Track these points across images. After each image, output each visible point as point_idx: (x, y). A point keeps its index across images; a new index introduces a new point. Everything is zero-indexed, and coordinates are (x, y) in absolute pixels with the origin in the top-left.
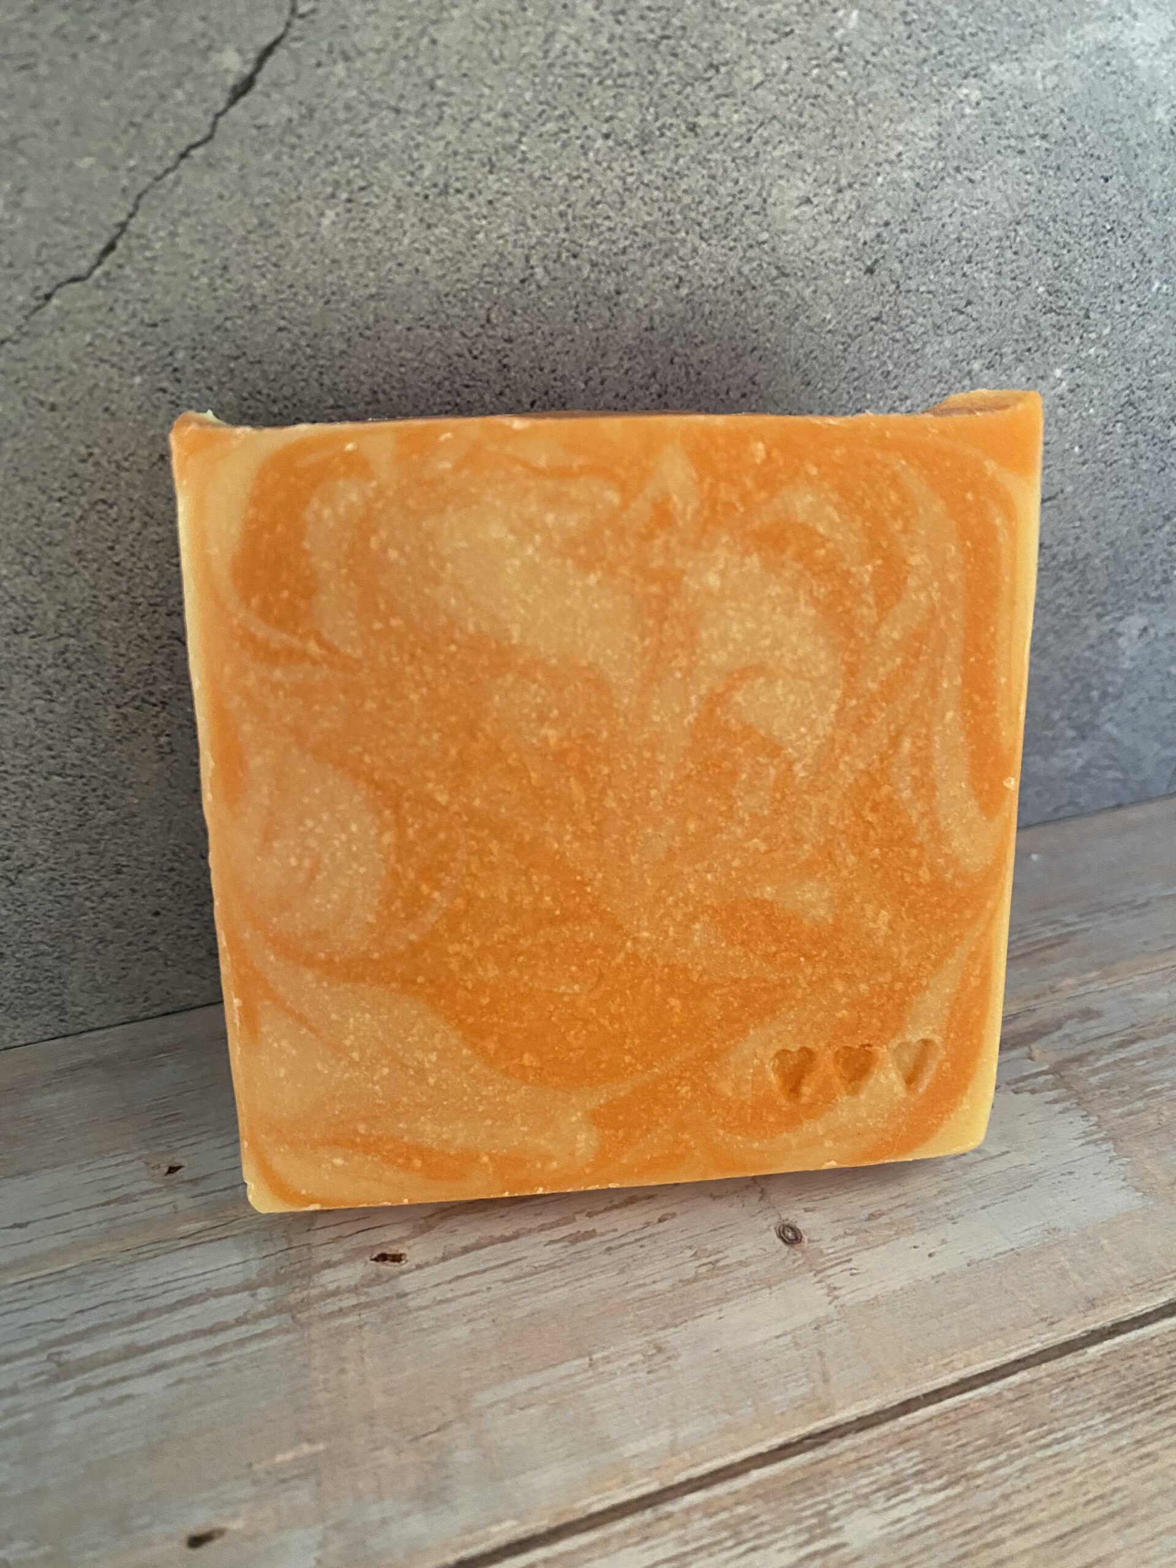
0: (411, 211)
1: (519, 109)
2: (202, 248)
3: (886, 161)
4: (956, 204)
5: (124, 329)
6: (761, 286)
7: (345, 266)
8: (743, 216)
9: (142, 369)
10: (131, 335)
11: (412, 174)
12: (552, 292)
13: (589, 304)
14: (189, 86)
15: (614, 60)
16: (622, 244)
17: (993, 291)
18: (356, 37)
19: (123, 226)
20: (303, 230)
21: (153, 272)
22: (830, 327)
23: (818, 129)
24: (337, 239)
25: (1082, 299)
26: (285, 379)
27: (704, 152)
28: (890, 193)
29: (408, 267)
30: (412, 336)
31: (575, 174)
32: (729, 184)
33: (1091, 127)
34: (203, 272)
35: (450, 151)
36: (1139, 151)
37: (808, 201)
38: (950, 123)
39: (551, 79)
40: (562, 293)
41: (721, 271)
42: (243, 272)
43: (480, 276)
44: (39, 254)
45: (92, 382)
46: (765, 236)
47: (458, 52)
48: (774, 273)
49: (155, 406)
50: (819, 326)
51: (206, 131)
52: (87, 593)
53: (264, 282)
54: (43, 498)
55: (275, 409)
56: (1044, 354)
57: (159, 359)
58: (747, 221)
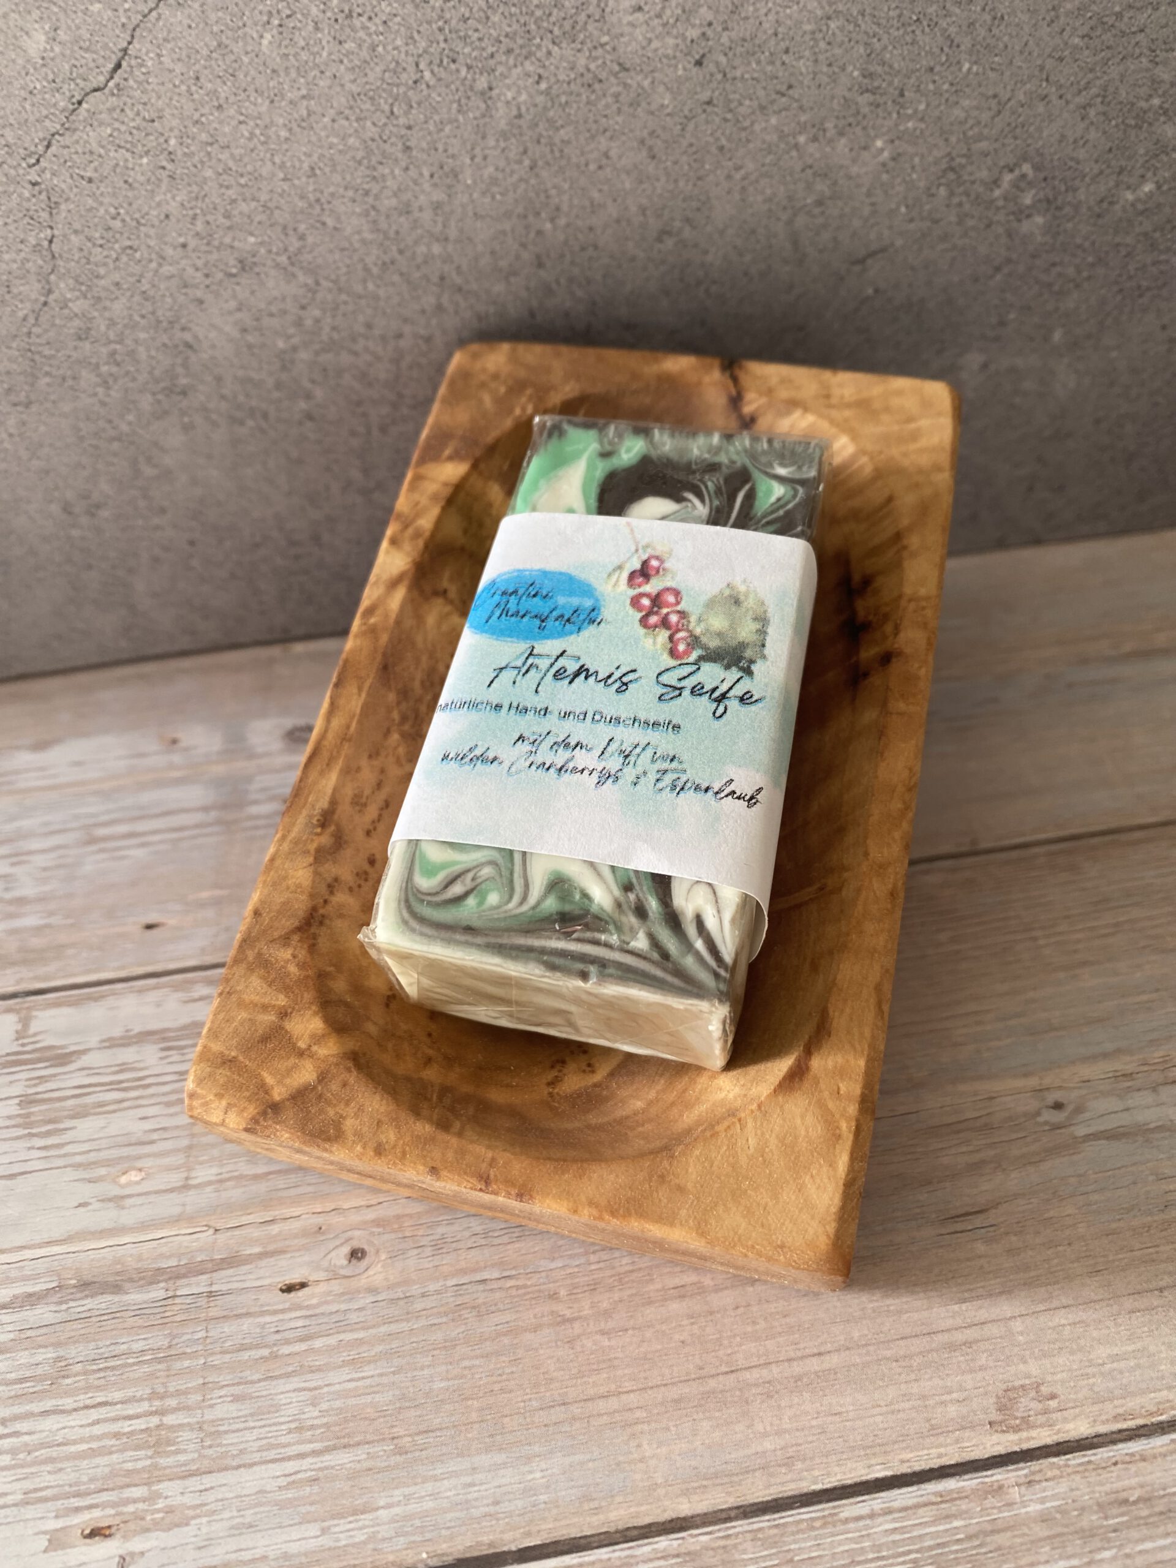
0: (326, 31)
2: (180, 64)
5: (132, 124)
6: (607, 79)
7: (282, 74)
8: (586, 23)
9: (147, 153)
10: (138, 129)
12: (439, 90)
13: (469, 98)
16: (490, 50)
17: (812, 76)
19: (125, 51)
20: (249, 49)
21: (148, 83)
22: (669, 110)
24: (274, 55)
25: (896, 81)
26: (246, 160)
29: (328, 74)
30: (336, 125)
34: (182, 82)
37: (640, 9)
40: (448, 91)
41: (572, 69)
42: (210, 81)
43: (383, 80)
44: (71, 73)
45: (115, 162)
46: (605, 39)
48: (617, 68)
49: (157, 179)
50: (658, 110)
52: (125, 313)
53: (225, 88)
54: (89, 244)
55: (243, 181)
56: (864, 128)
57: (159, 144)
58: (590, 27)
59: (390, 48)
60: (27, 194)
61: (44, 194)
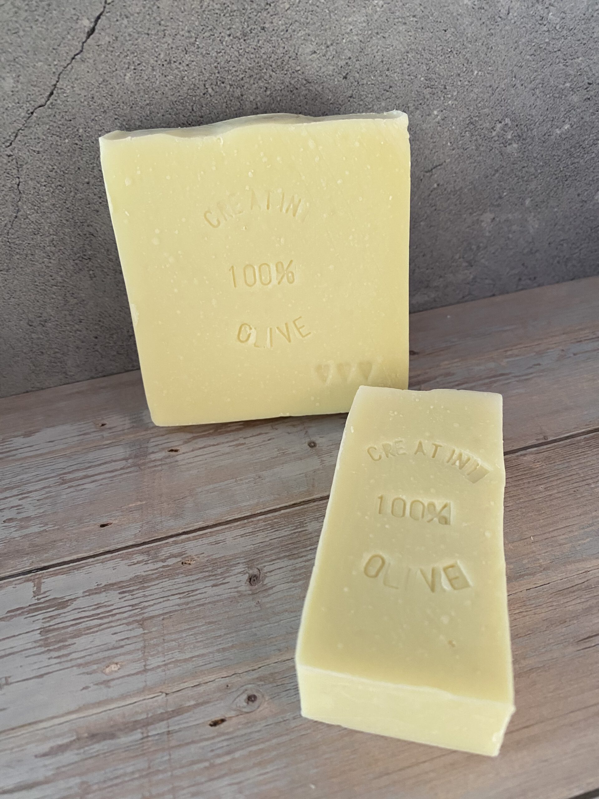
0: (158, 71)
1: (194, 29)
2: (84, 91)
3: (346, 33)
4: (379, 47)
5: (60, 123)
6: (300, 88)
7: (136, 93)
8: (288, 61)
9: (68, 137)
10: (63, 125)
11: (157, 57)
12: (216, 97)
13: (231, 100)
14: (72, 33)
15: (228, 6)
16: (241, 76)
17: (401, 81)
18: (129, 9)
19: (55, 85)
20: (119, 81)
21: (67, 101)
22: (331, 102)
23: (315, 23)
24: (132, 84)
25: (442, 81)
27: (269, 37)
28: (349, 46)
29: (159, 92)
30: (164, 118)
31: (219, 51)
32: (281, 49)
33: (435, 10)
34: (85, 100)
35: (170, 47)
36: (459, 17)
37: (315, 52)
38: (371, 15)
39: (205, 16)
40: (220, 97)
41: (282, 83)
42: (99, 99)
43: (187, 93)
44: (27, 98)
45: (51, 142)
46: (298, 68)
47: (168, 10)
48: (305, 82)
49: (73, 150)
50: (326, 101)
51: (80, 49)
52: (58, 219)
53: (107, 102)
54: (39, 185)
56: (428, 105)
57: (73, 132)
58: (291, 62)
59: (190, 78)
60: (5, 162)
61: (14, 161)
